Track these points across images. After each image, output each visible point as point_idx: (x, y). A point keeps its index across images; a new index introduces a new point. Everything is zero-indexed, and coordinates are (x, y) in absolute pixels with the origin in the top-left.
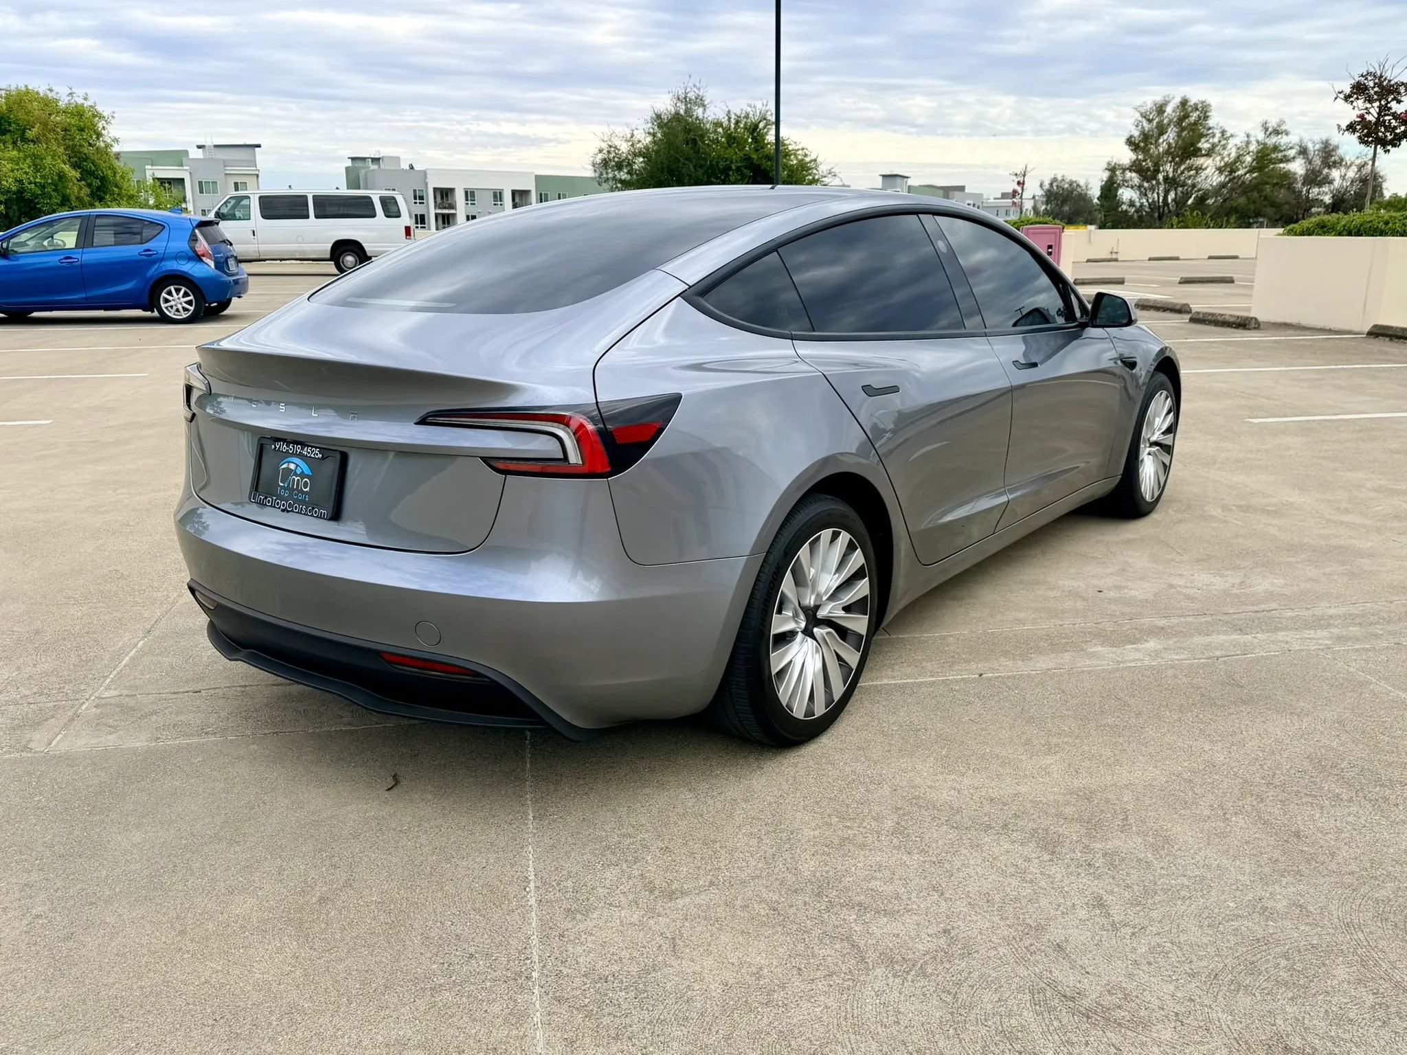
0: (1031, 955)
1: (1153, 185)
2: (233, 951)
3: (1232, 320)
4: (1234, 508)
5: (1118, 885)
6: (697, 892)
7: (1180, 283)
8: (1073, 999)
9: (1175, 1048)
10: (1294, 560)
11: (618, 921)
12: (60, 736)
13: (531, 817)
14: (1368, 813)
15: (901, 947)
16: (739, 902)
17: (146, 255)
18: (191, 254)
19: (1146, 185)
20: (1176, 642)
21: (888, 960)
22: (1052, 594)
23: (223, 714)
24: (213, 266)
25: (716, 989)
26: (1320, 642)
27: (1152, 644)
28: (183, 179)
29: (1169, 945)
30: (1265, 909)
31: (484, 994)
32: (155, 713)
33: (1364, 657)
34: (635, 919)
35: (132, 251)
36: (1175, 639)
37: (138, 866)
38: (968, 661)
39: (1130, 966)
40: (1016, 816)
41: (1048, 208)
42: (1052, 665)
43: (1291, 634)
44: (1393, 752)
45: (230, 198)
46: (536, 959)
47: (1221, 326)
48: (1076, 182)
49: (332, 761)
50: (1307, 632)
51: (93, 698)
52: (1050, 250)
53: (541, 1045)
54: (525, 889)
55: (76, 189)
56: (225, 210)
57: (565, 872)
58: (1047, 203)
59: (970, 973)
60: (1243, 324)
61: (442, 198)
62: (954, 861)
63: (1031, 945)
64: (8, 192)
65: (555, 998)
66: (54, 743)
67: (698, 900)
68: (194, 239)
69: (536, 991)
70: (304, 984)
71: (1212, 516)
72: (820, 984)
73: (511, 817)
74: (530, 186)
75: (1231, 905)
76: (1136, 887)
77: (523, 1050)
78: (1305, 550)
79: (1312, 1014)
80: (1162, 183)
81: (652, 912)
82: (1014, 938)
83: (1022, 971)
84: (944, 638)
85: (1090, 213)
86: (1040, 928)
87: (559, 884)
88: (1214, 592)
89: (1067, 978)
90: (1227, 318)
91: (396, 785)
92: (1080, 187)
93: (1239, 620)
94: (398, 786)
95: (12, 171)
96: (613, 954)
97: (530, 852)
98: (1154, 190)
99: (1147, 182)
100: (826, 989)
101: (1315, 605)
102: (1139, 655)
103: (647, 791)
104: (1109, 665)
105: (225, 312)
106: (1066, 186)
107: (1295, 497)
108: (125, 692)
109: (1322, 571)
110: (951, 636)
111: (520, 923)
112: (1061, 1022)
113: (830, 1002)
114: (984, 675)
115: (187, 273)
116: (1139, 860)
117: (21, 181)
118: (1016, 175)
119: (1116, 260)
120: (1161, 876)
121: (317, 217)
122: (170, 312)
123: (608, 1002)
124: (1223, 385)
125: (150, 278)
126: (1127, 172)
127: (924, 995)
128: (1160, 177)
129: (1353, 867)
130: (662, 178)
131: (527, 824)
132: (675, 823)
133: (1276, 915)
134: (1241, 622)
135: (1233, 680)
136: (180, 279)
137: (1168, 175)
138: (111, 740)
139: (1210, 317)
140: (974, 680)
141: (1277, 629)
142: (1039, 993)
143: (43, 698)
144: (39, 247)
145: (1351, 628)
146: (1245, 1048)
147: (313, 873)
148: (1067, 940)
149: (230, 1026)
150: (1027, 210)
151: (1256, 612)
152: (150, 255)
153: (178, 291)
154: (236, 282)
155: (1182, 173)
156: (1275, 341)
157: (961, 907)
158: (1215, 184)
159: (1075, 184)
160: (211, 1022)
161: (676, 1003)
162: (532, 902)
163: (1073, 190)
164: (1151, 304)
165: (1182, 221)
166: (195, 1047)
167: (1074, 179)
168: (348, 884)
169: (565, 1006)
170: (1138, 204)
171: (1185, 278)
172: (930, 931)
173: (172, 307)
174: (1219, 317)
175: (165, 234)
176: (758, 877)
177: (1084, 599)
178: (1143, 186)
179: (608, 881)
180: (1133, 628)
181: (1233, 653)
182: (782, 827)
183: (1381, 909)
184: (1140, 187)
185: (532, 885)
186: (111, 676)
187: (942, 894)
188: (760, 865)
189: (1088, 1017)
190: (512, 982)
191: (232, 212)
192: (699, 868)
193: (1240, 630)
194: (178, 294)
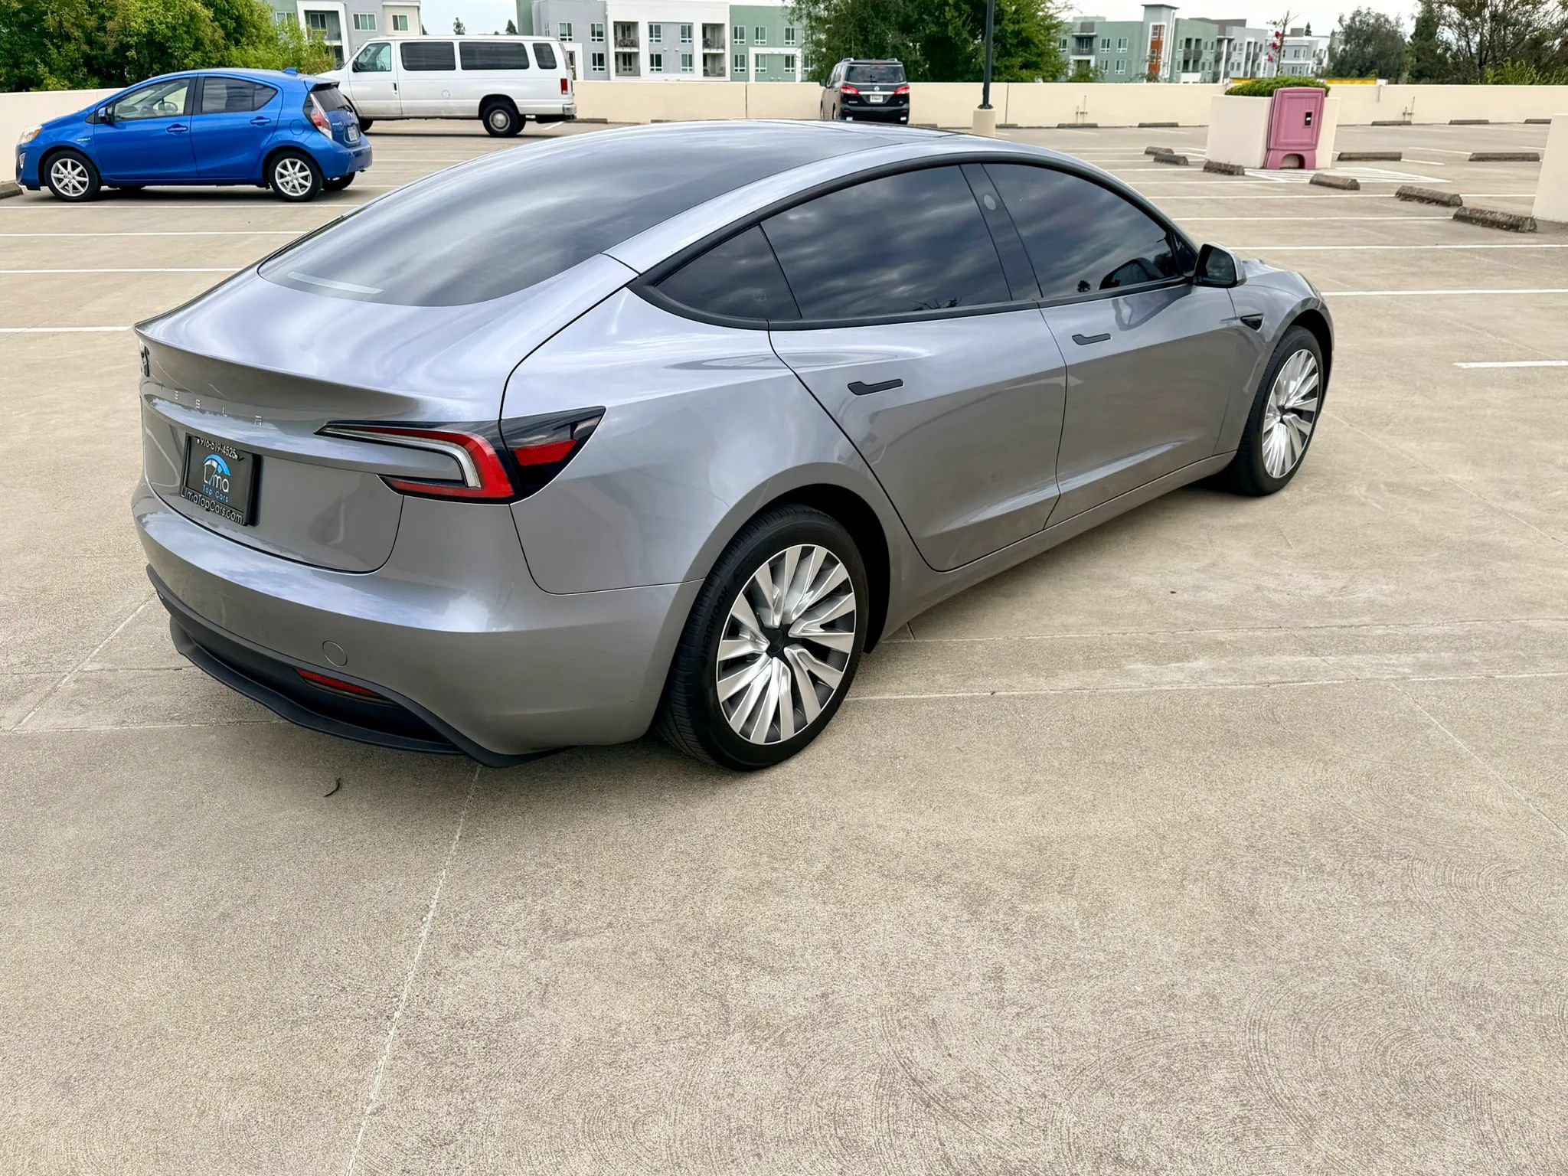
0: (900, 1030)
1: (1477, 24)
2: (121, 966)
3: (1503, 219)
4: (1382, 486)
5: (1027, 956)
6: (591, 933)
7: (1471, 160)
8: (920, 1084)
9: (1001, 1148)
10: (1420, 559)
11: (499, 962)
12: (33, 713)
13: (457, 837)
14: (1344, 890)
15: (771, 1010)
16: (628, 949)
17: (258, 124)
18: (307, 122)
19: (1468, 22)
20: (1229, 662)
21: (752, 1024)
22: (1117, 593)
23: (195, 697)
24: (331, 137)
25: (567, 1042)
26: (1398, 669)
27: (1201, 663)
28: (337, 12)
29: (1050, 1030)
30: (1172, 996)
31: (340, 1032)
32: (130, 692)
33: (1439, 693)
34: (517, 961)
35: (242, 119)
36: (1231, 658)
37: (62, 866)
38: (986, 675)
39: (997, 1051)
40: (955, 866)
41: (1348, 48)
42: (1077, 684)
43: (1369, 658)
44: (1411, 816)
45: (370, 45)
46: (404, 997)
47: (1489, 227)
48: (1384, 16)
49: (283, 759)
50: (1389, 656)
51: (76, 671)
52: (1308, 119)
53: (376, 1090)
54: (421, 919)
55: (209, 31)
56: (363, 60)
57: (467, 903)
58: (1346, 42)
59: (830, 1045)
60: (1515, 225)
61: (623, 34)
62: (867, 915)
63: (905, 1018)
64: (138, 35)
65: (406, 1042)
66: (24, 721)
67: (588, 944)
68: (309, 105)
69: (391, 1033)
70: (175, 1007)
71: (1351, 497)
72: (672, 1045)
73: (437, 835)
74: (723, 18)
75: (1139, 989)
76: (1045, 960)
77: (356, 1095)
78: (1441, 547)
79: (1164, 1122)
80: (1489, 21)
81: (538, 954)
82: (891, 1009)
83: (883, 1048)
84: (972, 645)
85: (1399, 55)
86: (923, 1000)
87: (456, 916)
88: (1306, 599)
89: (924, 1058)
90: (1499, 217)
91: (337, 789)
92: (1390, 23)
93: (1315, 636)
94: (339, 792)
95: (141, 10)
96: (481, 998)
97: (442, 877)
98: (1477, 30)
99: (1469, 19)
100: (676, 1052)
101: (1417, 622)
102: (1180, 676)
103: (585, 814)
104: (1140, 687)
105: (350, 187)
106: (1372, 21)
107: (1460, 474)
108: (108, 666)
109: (1445, 577)
110: (980, 643)
111: (402, 956)
112: (897, 1108)
113: (675, 1068)
114: (996, 694)
115: (302, 144)
116: (1063, 928)
117: (150, 22)
118: (1275, 23)
119: (1409, 123)
120: (1079, 949)
121: (464, 68)
122: (286, 188)
123: (456, 1049)
124: (1450, 314)
125: (265, 148)
126: (1445, 6)
127: (772, 1066)
128: (1487, 13)
129: (1295, 955)
130: (865, 15)
131: (450, 845)
132: (601, 853)
133: (1181, 1005)
134: (1317, 640)
135: (1273, 713)
136: (295, 151)
137: (1496, 11)
138: (78, 721)
139: (1478, 215)
140: (982, 700)
141: (1357, 651)
142: (889, 1073)
143: (27, 669)
144: (146, 113)
145: (1443, 654)
146: (1074, 1155)
147: (224, 885)
148: (944, 1016)
149: (93, 1046)
150: (1321, 50)
151: (1342, 627)
152: (263, 123)
153: (293, 164)
154: (358, 154)
155: (1515, 7)
156: (1547, 251)
157: (852, 968)
158: (1555, 22)
159: (1382, 19)
160: (77, 1040)
161: (522, 1056)
162: (424, 934)
163: (1380, 26)
164: (1415, 193)
165: (1501, 74)
166: (55, 1066)
167: (1382, 13)
168: (253, 901)
169: (413, 1052)
170: (1454, 48)
171: (1477, 154)
172: (808, 995)
173: (287, 183)
174: (1488, 215)
175: (278, 97)
176: (659, 921)
177: (1151, 602)
178: (1464, 24)
179: (506, 916)
180: (1188, 642)
181: (1290, 679)
182: (708, 864)
183: (1301, 1006)
184: (1459, 25)
185: (430, 915)
186: (101, 646)
187: (838, 952)
188: (668, 907)
189: (928, 1106)
190: (371, 1021)
191: (371, 61)
192: (603, 907)
193: (1312, 650)
194: (293, 169)
